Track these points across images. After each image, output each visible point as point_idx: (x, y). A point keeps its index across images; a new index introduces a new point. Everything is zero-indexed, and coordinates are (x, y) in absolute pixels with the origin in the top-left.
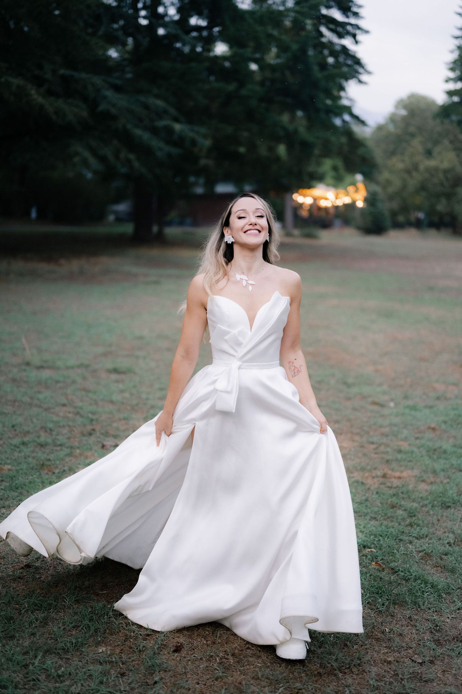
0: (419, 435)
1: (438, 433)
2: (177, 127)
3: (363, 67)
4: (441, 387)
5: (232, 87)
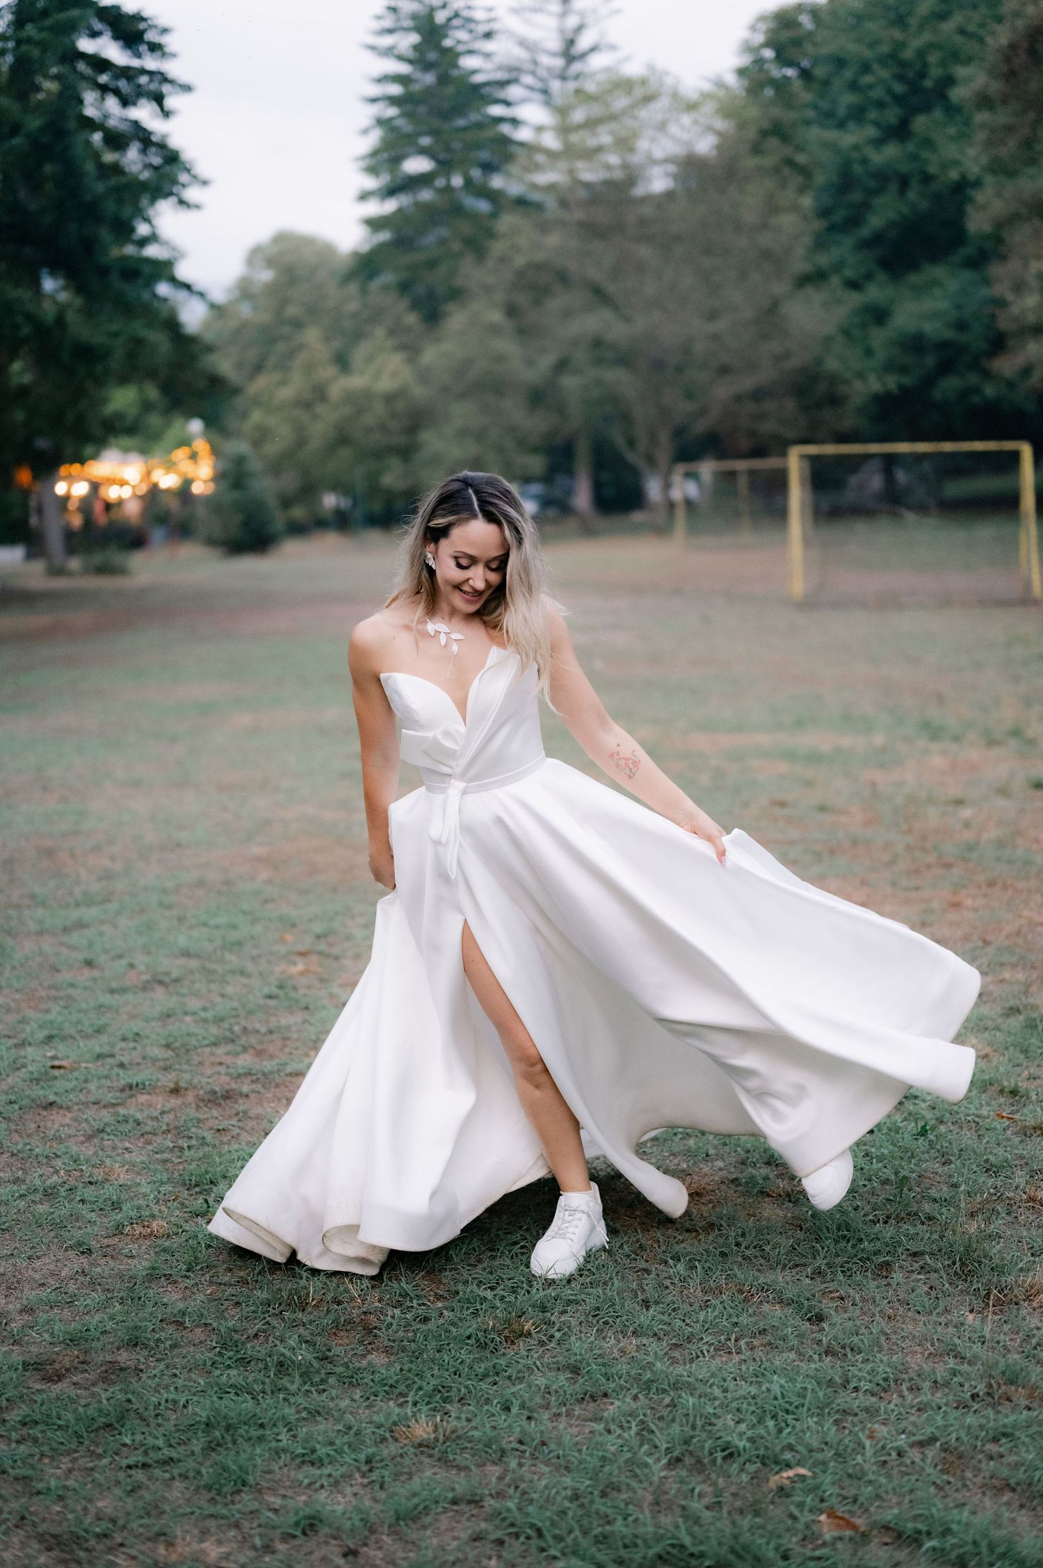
3: (188, 171)
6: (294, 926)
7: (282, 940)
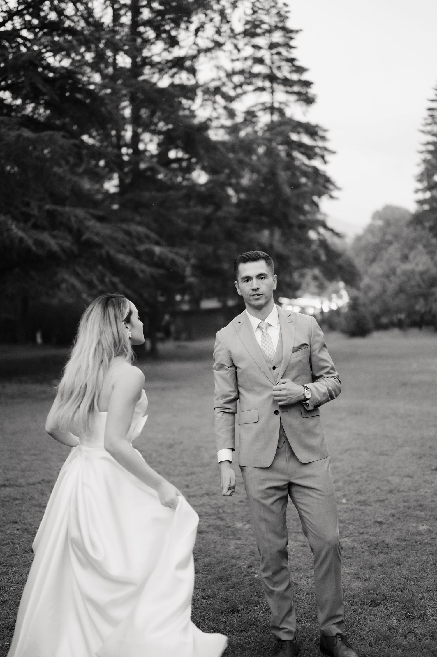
0: (365, 530)
1: (384, 526)
2: (157, 250)
3: (333, 185)
4: (395, 480)
5: (208, 210)
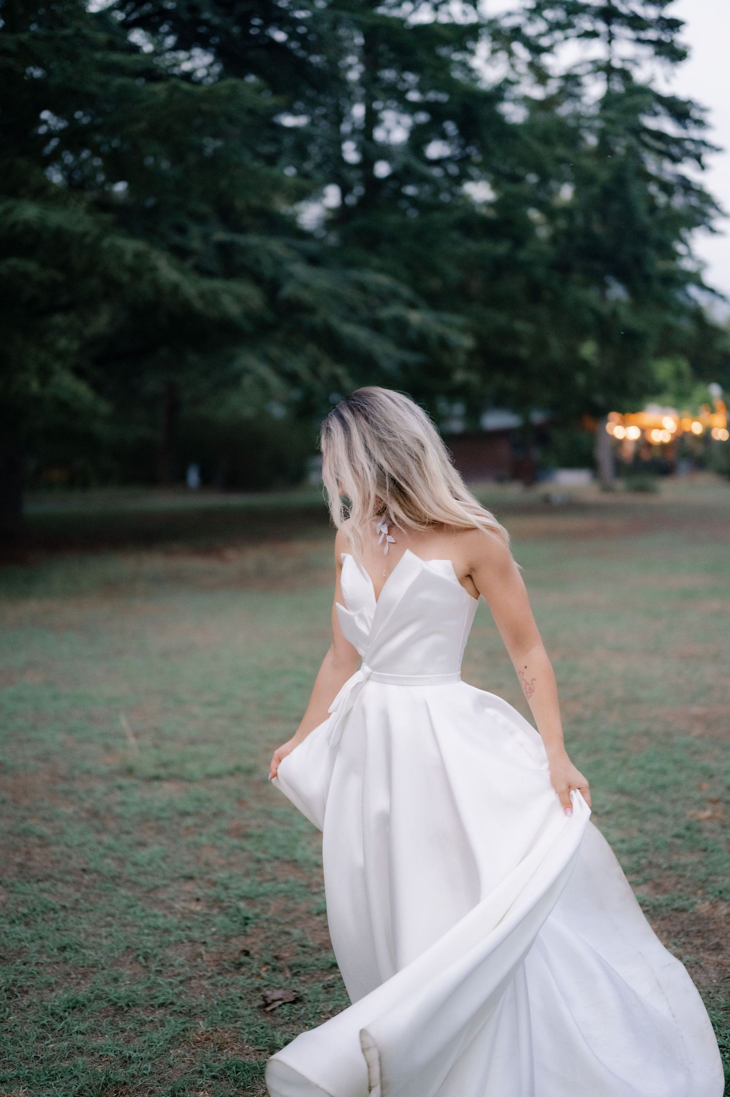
2: (415, 317)
3: (717, 208)
5: (502, 248)
6: (711, 776)
7: (699, 788)
